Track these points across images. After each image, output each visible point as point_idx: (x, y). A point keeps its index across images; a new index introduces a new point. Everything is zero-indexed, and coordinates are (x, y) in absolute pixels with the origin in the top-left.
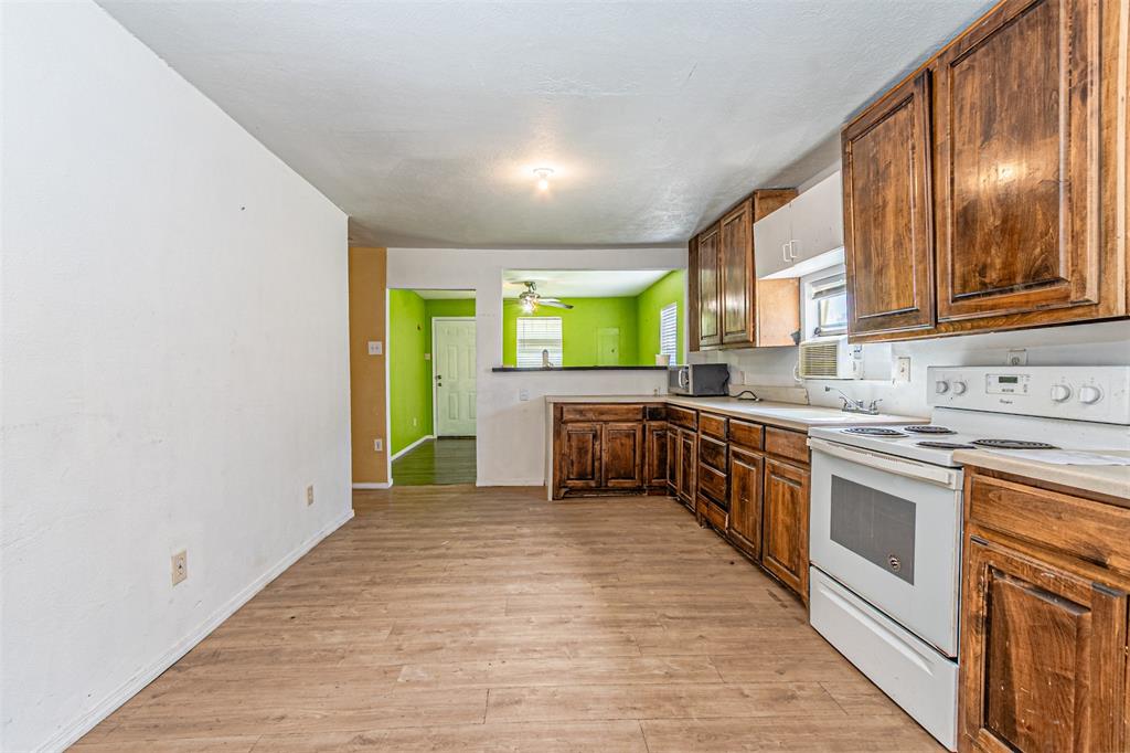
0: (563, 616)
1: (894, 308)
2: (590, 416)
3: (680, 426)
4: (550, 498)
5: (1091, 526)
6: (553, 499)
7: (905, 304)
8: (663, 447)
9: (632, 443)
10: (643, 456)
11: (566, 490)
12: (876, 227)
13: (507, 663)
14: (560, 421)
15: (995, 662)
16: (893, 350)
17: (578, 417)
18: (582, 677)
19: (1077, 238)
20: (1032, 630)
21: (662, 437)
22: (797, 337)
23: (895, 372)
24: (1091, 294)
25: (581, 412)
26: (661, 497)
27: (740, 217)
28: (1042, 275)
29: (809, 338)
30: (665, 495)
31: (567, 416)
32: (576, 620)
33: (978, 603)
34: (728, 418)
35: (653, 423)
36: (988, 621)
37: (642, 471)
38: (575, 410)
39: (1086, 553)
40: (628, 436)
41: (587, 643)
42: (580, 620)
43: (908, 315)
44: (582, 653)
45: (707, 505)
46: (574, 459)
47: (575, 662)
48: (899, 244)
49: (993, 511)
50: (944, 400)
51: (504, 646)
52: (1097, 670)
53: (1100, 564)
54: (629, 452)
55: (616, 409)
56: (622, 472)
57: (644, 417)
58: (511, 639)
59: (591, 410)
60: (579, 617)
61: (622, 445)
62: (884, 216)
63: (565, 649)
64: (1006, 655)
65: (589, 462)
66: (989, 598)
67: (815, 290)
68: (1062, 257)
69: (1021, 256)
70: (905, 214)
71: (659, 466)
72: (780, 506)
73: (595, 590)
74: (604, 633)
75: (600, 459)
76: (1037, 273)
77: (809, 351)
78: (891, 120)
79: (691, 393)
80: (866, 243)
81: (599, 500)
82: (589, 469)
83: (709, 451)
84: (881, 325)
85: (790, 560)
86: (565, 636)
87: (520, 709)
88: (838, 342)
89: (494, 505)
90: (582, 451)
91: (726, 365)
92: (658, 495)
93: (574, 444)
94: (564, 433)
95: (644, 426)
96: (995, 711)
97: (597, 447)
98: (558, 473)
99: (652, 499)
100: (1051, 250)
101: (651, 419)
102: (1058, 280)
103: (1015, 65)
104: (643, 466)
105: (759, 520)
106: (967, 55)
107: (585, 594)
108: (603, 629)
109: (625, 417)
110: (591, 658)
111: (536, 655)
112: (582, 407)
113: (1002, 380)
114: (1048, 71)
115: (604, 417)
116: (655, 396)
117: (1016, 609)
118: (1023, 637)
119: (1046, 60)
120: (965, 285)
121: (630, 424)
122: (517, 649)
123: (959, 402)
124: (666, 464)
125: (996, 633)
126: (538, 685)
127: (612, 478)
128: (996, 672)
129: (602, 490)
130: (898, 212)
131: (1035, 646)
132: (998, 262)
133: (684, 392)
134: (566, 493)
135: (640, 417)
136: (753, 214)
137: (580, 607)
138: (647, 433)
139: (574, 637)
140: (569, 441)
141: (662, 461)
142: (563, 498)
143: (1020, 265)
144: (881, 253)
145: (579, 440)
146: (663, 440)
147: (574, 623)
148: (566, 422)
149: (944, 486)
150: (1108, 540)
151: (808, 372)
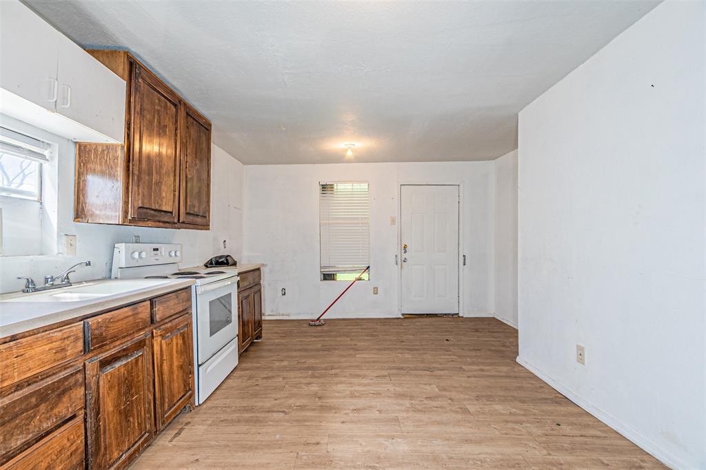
0: (356, 415)
13: (386, 389)
18: (350, 383)
32: (347, 411)
41: (345, 397)
42: (345, 412)
44: (348, 392)
47: (352, 389)
51: (390, 397)
58: (387, 400)
60: (346, 414)
63: (357, 394)
73: (326, 440)
74: (332, 402)
86: (355, 401)
87: (376, 375)
107: (335, 436)
108: (332, 405)
110: (344, 390)
111: (372, 392)
122: (383, 395)
126: (370, 381)
137: (343, 422)
139: (351, 400)
147: (349, 410)
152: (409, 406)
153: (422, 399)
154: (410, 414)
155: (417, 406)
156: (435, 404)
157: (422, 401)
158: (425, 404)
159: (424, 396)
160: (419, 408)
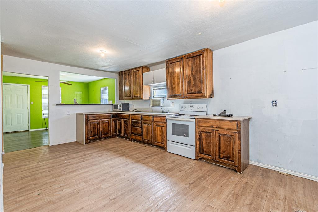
1: (177, 94)
2: (97, 118)
3: (122, 119)
4: (84, 144)
5: (212, 123)
6: (86, 144)
7: (179, 94)
8: (116, 125)
9: (108, 124)
10: (111, 128)
11: (89, 140)
12: (174, 80)
14: (87, 119)
15: (201, 144)
16: (171, 101)
17: (93, 118)
19: (203, 88)
20: (205, 138)
21: (115, 122)
22: (150, 98)
23: (171, 105)
24: (205, 95)
25: (94, 117)
26: (115, 138)
27: (139, 71)
28: (199, 92)
29: (152, 98)
30: (116, 137)
31: (89, 119)
33: (198, 137)
34: (142, 115)
35: (113, 119)
36: (200, 138)
37: (110, 132)
38: (92, 116)
39: (211, 126)
40: (107, 123)
43: (179, 96)
45: (134, 136)
46: (92, 130)
48: (178, 84)
49: (200, 123)
50: (182, 109)
52: (213, 139)
53: (213, 127)
54: (107, 127)
55: (104, 116)
56: (105, 133)
57: (111, 117)
59: (97, 116)
61: (105, 125)
62: (175, 78)
64: (202, 142)
65: (96, 131)
66: (200, 136)
67: (153, 89)
68: (202, 90)
69: (197, 89)
70: (179, 79)
71: (115, 130)
72: (158, 131)
75: (99, 130)
76: (199, 91)
77: (153, 101)
78: (176, 63)
79: (122, 110)
80: (171, 82)
81: (99, 142)
82: (96, 133)
83: (134, 123)
84: (174, 97)
85: (161, 141)
88: (160, 99)
89: (64, 149)
90: (94, 128)
91: (129, 104)
92: (114, 137)
93: (92, 126)
94: (88, 123)
95: (111, 120)
96: (201, 150)
97: (99, 126)
98: (87, 135)
99: (113, 139)
100: (201, 89)
101: (113, 118)
102: (201, 93)
103: (196, 62)
104: (111, 130)
105: (152, 135)
106: (189, 58)
107: (124, 159)
109: (106, 118)
112: (94, 115)
113: (191, 106)
114: (200, 65)
115: (100, 118)
116: (109, 112)
117: (203, 135)
118: (204, 139)
119: (200, 64)
120: (189, 92)
121: (107, 119)
123: (185, 110)
124: (117, 129)
125: (201, 140)
127: (103, 135)
128: (201, 145)
129: (99, 139)
130: (178, 79)
131: (206, 139)
132: (194, 89)
133: (119, 110)
134: (89, 141)
135: (110, 117)
136: (142, 71)
137: (127, 162)
138: (112, 121)
140: (90, 125)
141: (116, 128)
142: (88, 143)
143: (197, 90)
144: (174, 84)
145: (93, 125)
146: (116, 123)
148: (89, 120)
149: (193, 121)
150: (213, 124)
151: (153, 105)
152: (111, 173)
153: (107, 178)
154: (108, 171)
155: (107, 174)
156: (101, 178)
157: (106, 177)
158: (105, 177)
159: (107, 180)
160: (106, 174)
